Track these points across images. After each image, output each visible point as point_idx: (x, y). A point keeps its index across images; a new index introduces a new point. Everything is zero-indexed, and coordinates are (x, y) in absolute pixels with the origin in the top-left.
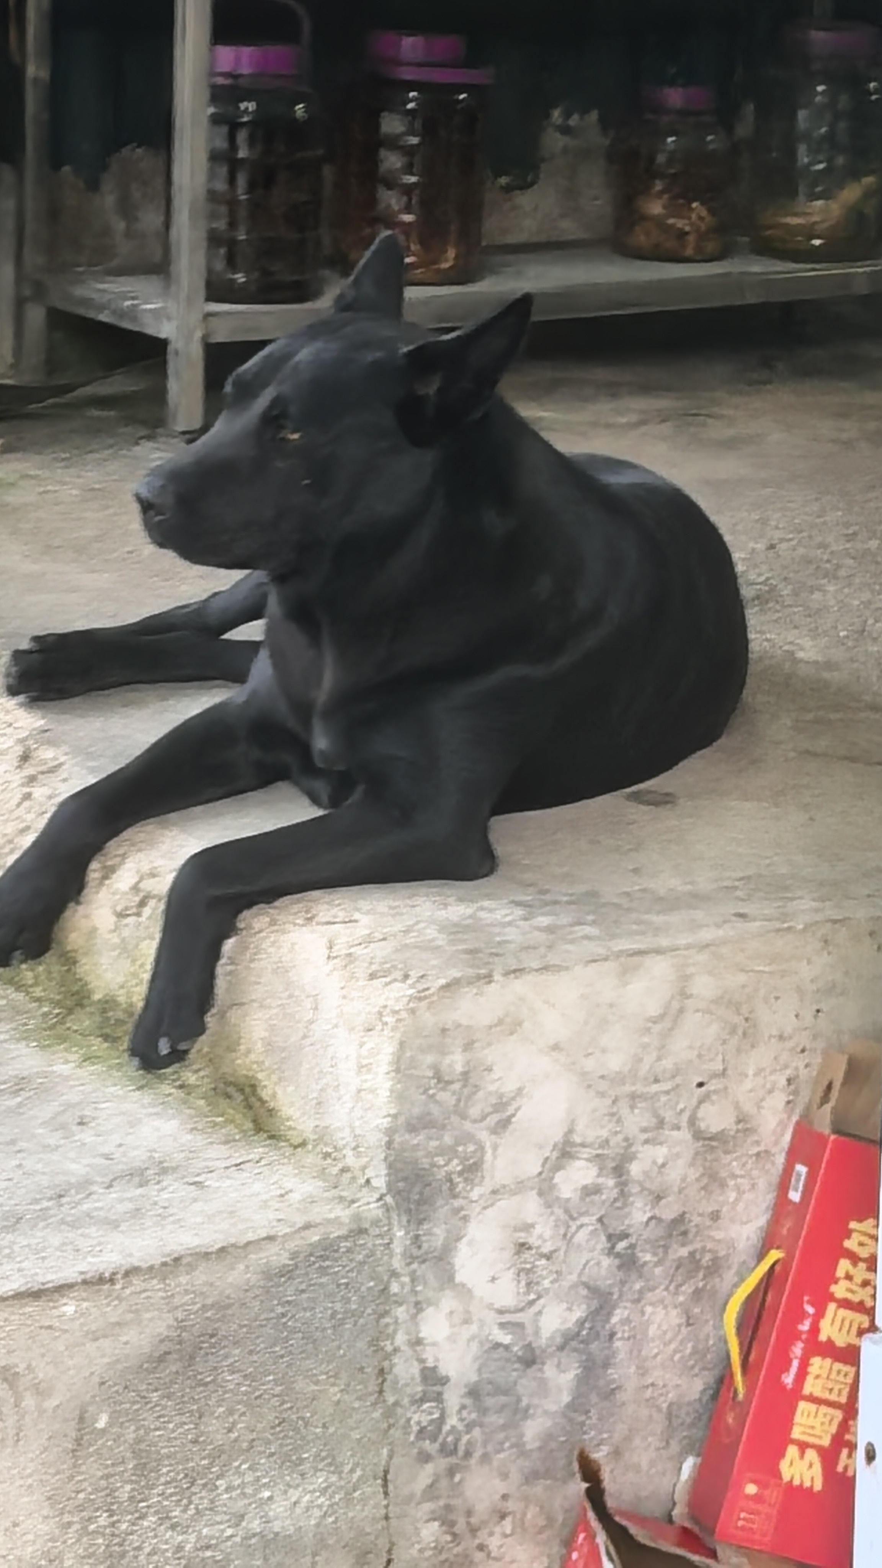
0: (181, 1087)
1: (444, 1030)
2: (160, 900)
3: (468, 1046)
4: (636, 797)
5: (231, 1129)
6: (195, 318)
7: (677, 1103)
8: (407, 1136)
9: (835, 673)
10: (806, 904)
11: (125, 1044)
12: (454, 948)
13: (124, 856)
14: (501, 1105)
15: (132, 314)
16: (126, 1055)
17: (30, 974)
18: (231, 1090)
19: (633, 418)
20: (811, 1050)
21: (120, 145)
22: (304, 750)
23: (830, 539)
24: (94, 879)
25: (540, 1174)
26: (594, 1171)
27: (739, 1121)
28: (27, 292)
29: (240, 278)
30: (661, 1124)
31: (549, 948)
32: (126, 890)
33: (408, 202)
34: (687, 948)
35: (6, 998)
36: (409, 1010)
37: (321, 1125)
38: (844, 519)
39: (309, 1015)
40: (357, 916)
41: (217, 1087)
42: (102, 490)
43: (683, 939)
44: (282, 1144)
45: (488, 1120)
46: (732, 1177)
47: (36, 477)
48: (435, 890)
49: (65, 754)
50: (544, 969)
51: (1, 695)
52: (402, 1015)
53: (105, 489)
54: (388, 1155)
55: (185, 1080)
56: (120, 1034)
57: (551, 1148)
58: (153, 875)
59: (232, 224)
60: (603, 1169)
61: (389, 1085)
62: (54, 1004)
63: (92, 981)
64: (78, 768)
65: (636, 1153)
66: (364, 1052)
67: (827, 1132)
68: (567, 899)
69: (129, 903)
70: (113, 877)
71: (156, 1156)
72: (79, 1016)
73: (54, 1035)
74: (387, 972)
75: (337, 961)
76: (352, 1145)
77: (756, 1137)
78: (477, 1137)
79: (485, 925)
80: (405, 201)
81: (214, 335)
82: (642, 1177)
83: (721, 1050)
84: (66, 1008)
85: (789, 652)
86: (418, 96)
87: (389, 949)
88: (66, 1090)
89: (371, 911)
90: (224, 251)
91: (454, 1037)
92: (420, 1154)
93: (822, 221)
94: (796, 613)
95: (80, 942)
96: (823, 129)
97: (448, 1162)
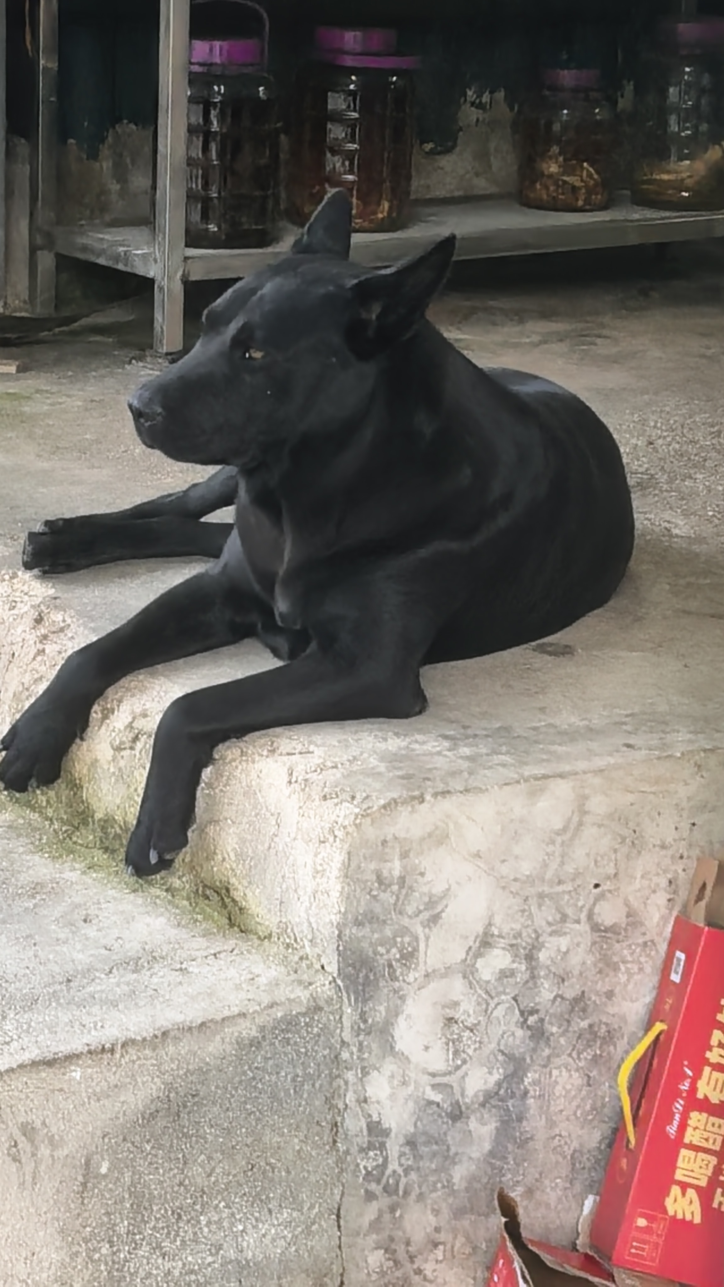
0: (167, 890)
1: (385, 842)
3: (404, 855)
4: (542, 649)
5: (209, 924)
6: (177, 259)
7: (578, 900)
8: (355, 930)
9: (704, 546)
10: (683, 736)
11: (122, 855)
12: (393, 774)
13: (120, 701)
14: (431, 903)
15: (126, 258)
16: (122, 865)
17: (44, 798)
18: (209, 892)
19: (535, 338)
20: (688, 857)
21: (115, 121)
22: (268, 612)
23: (699, 436)
24: (97, 719)
25: (466, 959)
26: (509, 958)
27: (628, 916)
28: (39, 240)
29: (213, 228)
30: (564, 918)
31: (471, 773)
32: (122, 728)
33: (350, 165)
34: (585, 773)
35: (24, 818)
36: (356, 825)
37: (284, 920)
38: (710, 420)
39: (273, 830)
40: (312, 748)
41: (197, 890)
42: (101, 401)
43: (581, 765)
44: (251, 936)
45: (421, 916)
46: (623, 962)
47: (47, 391)
48: (376, 726)
49: (71, 617)
50: (467, 790)
51: (19, 569)
52: (350, 829)
53: (103, 400)
54: (339, 946)
55: (171, 885)
56: (117, 847)
57: (473, 938)
58: (145, 715)
59: (206, 185)
60: (516, 956)
61: (339, 887)
62: (63, 822)
63: (94, 803)
64: (82, 628)
65: (543, 942)
66: (319, 861)
67: (702, 925)
68: (485, 733)
69: (124, 739)
70: (111, 717)
71: (147, 947)
72: (84, 831)
73: (62, 847)
74: (336, 794)
75: (296, 785)
76: (310, 937)
77: (643, 929)
78: (412, 930)
79: (418, 755)
80: (347, 163)
81: (191, 274)
82: (549, 962)
83: (613, 857)
84: (73, 826)
85: (666, 528)
86: (358, 80)
87: (339, 775)
88: (74, 894)
89: (323, 745)
90: (199, 206)
91: (393, 847)
92: (365, 945)
93: (690, 177)
94: (671, 497)
95: (85, 771)
96: (690, 103)
97: (388, 952)
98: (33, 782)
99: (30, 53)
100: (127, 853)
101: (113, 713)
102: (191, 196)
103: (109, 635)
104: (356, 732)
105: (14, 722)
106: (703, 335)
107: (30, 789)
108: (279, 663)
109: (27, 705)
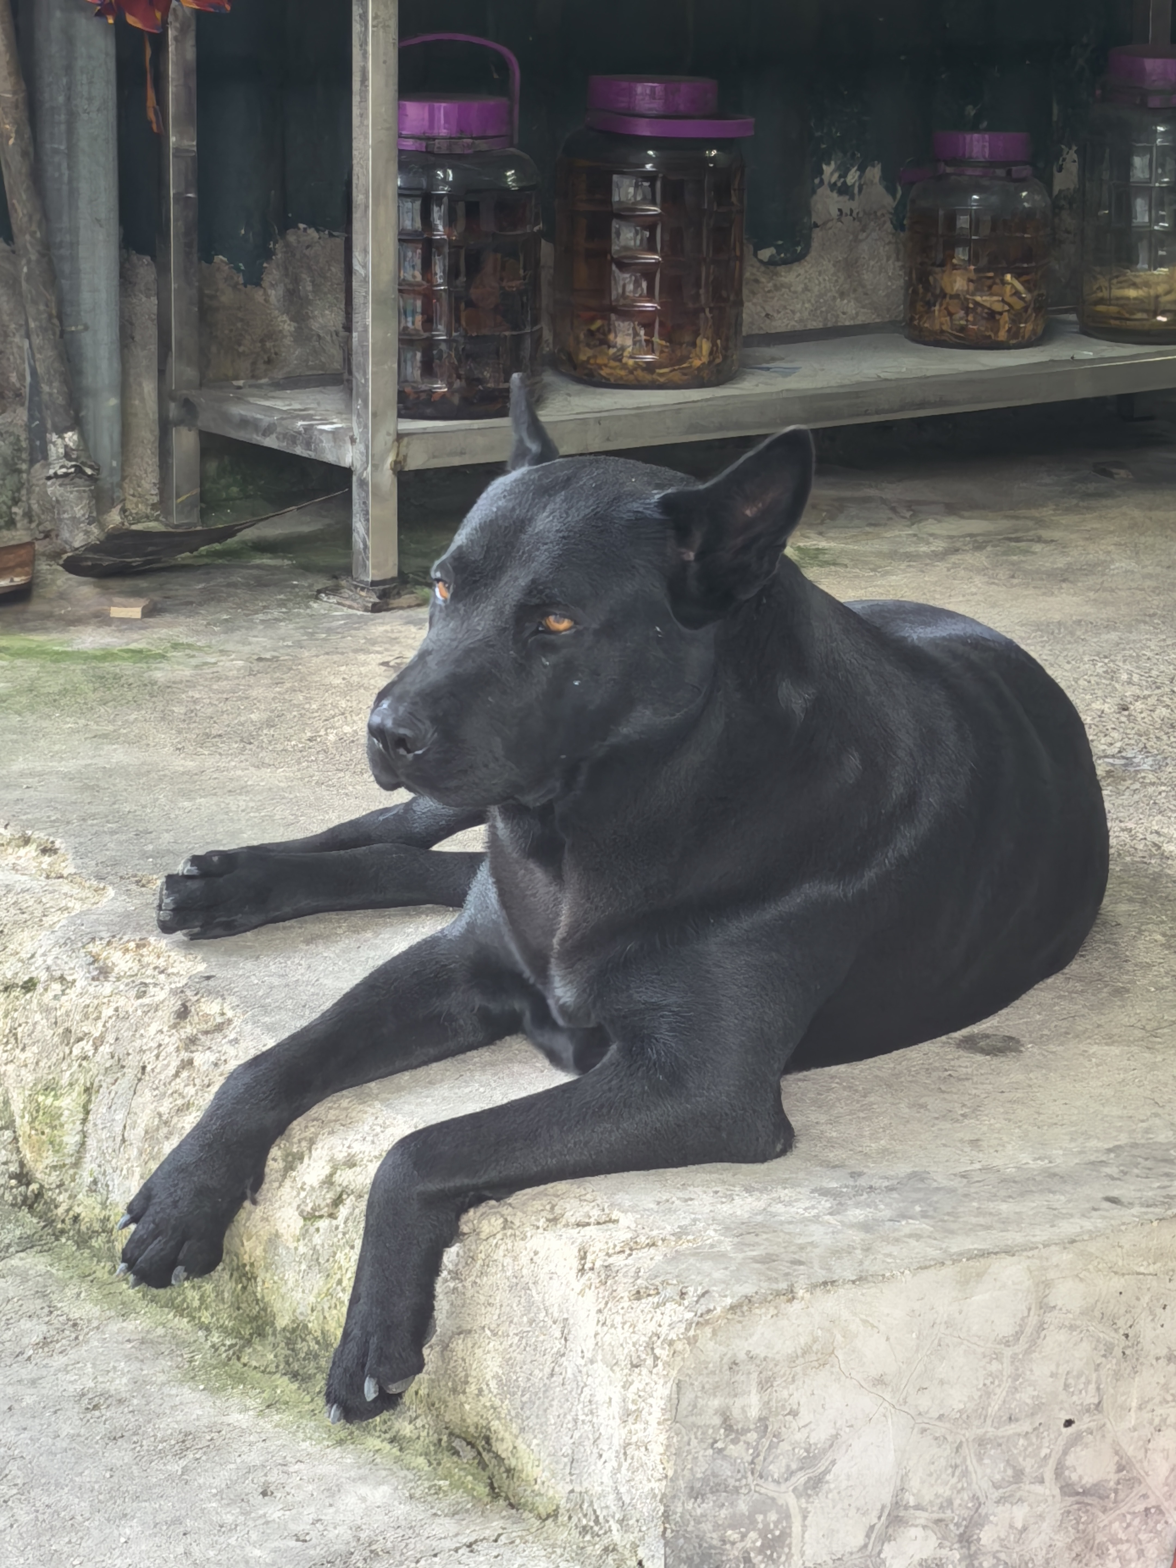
0: (392, 1441)
1: (734, 1364)
2: (360, 1197)
3: (765, 1384)
4: (970, 1044)
5: (458, 1496)
6: (385, 439)
7: (1040, 1448)
8: (690, 1505)
11: (320, 1383)
12: (742, 1255)
13: (312, 1142)
14: (810, 1457)
15: (308, 437)
16: (321, 1401)
17: (196, 1295)
18: (457, 1443)
19: (939, 545)
21: (287, 225)
24: (276, 1170)
25: (866, 1546)
26: (933, 1541)
27: (1120, 1469)
28: (173, 409)
29: (440, 387)
30: (1019, 1475)
31: (867, 1250)
32: (316, 1184)
33: (648, 287)
34: (1046, 1245)
35: (164, 1325)
36: (688, 1339)
37: (578, 1489)
39: (558, 1345)
40: (616, 1215)
41: (440, 1440)
42: (274, 659)
43: (1041, 1234)
44: (526, 1515)
45: (793, 1479)
46: (1114, 1544)
47: (189, 646)
48: (715, 1176)
49: (234, 1009)
50: (860, 1279)
51: (150, 932)
52: (679, 1346)
53: (276, 657)
54: (665, 1529)
55: (398, 1432)
56: (312, 1371)
57: (875, 1513)
58: (351, 1164)
59: (429, 321)
60: (944, 1538)
61: (663, 1438)
62: (226, 1332)
63: (277, 1305)
64: (249, 1026)
65: (987, 1515)
66: (630, 1395)
68: (886, 1183)
69: (320, 1201)
70: (299, 1166)
71: (363, 1535)
72: (259, 1347)
73: (227, 1373)
74: (656, 1288)
75: (590, 1274)
76: (618, 1516)
77: (1141, 1489)
78: (780, 1502)
79: (782, 1223)
80: (644, 285)
81: (409, 460)
82: (996, 1547)
83: (1094, 1376)
84: (242, 1338)
85: (1155, 844)
86: (657, 158)
87: (659, 1258)
88: (245, 1449)
89: (633, 1209)
90: (419, 355)
91: (748, 1374)
92: (707, 1527)
93: (1168, 292)
94: (1160, 793)
95: (259, 1252)
96: (1166, 180)
97: (744, 1536)
98: (179, 1270)
99: (154, 127)
101: (301, 1160)
102: (406, 340)
103: (293, 1038)
104: (684, 1186)
109: (168, 1148)
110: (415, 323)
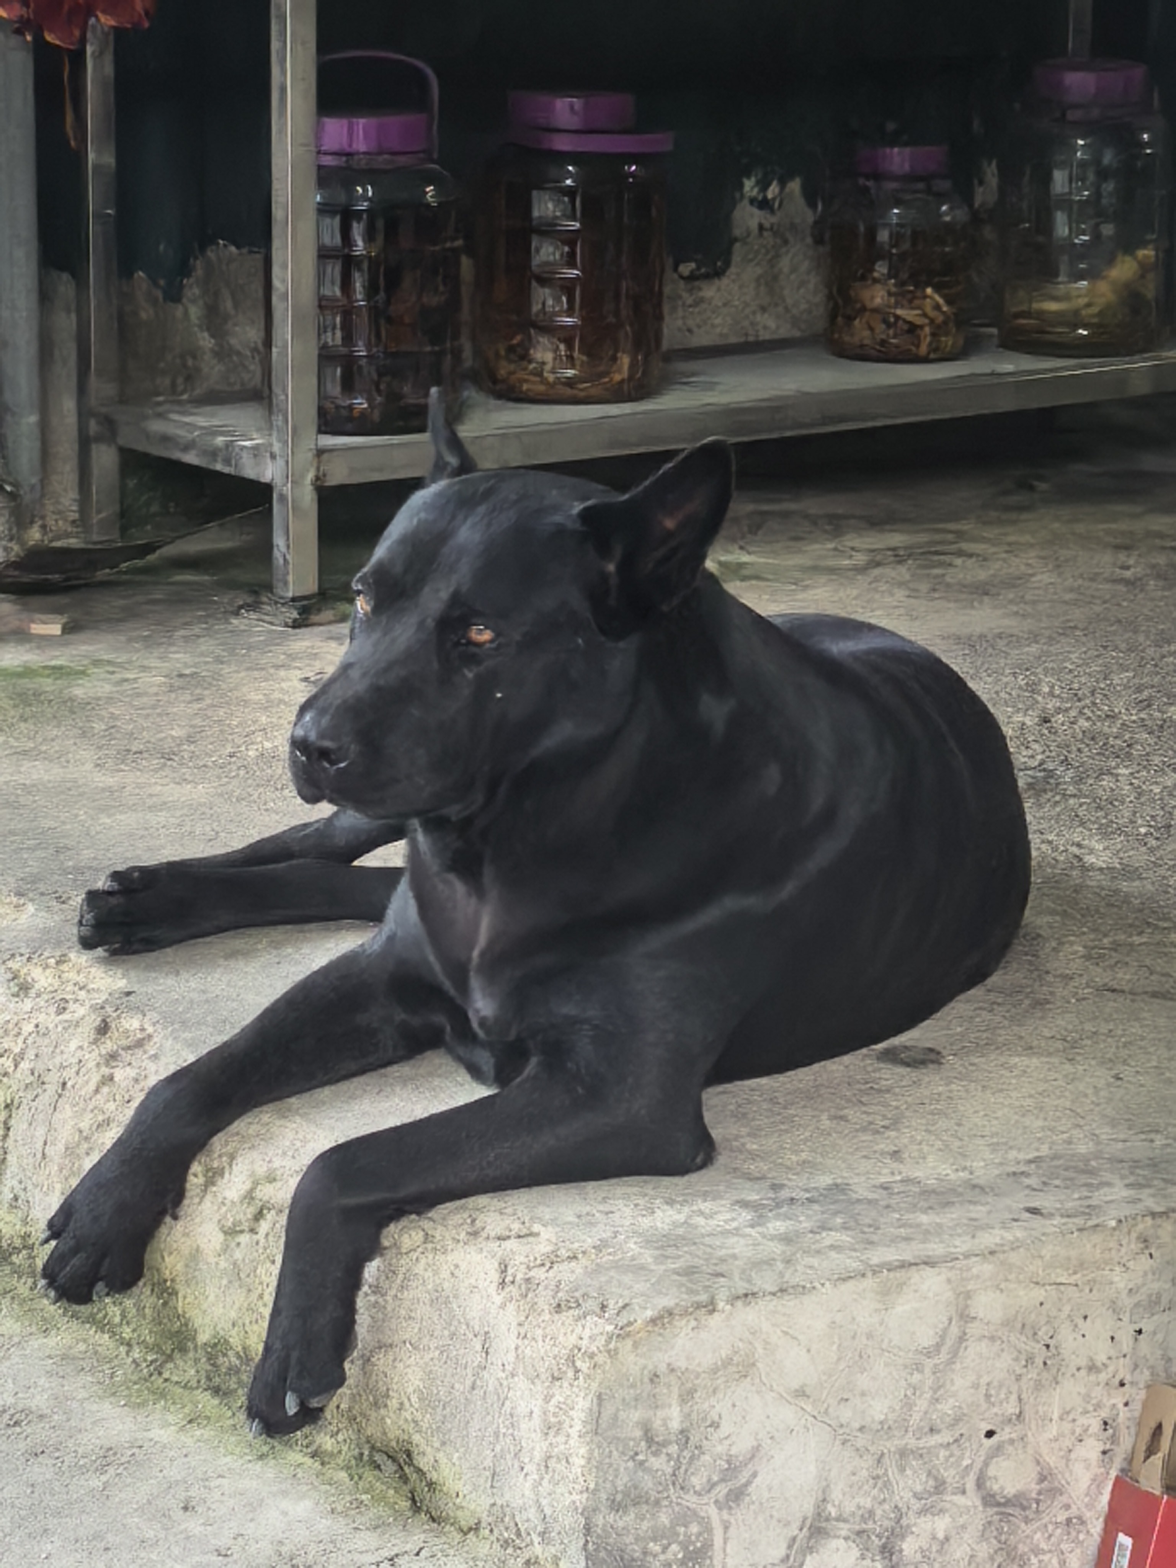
0: (314, 1455)
1: (655, 1376)
2: (281, 1211)
3: (687, 1396)
4: (891, 1057)
5: (381, 1510)
6: (306, 455)
7: (962, 1458)
8: (611, 1518)
9: (1137, 883)
10: (1119, 1191)
11: (241, 1399)
12: (663, 1267)
13: (232, 1157)
14: (732, 1469)
15: (228, 453)
16: (242, 1416)
17: (117, 1311)
18: (379, 1458)
19: (860, 559)
20: (1132, 1383)
21: (206, 241)
23: (1119, 707)
24: (197, 1186)
25: (787, 1557)
26: (855, 1552)
27: (1042, 1479)
28: (93, 427)
29: (361, 403)
30: (940, 1487)
31: (788, 1261)
32: (237, 1199)
33: (568, 302)
34: (967, 1256)
35: (86, 1341)
36: (609, 1351)
37: (499, 1502)
38: (1136, 681)
39: (479, 1358)
40: (536, 1228)
41: (362, 1454)
42: (193, 675)
43: (962, 1245)
44: (448, 1528)
45: (715, 1491)
46: (1036, 1554)
47: (109, 662)
48: (635, 1190)
49: (154, 1024)
50: (781, 1291)
51: (70, 948)
52: (600, 1359)
53: (196, 673)
54: (587, 1542)
55: (320, 1447)
56: (233, 1386)
57: (798, 1524)
58: (271, 1179)
59: (348, 339)
60: (866, 1549)
61: (583, 1451)
62: (149, 1349)
63: (198, 1321)
64: (170, 1042)
65: (908, 1526)
66: (551, 1408)
67: (1157, 1492)
68: (807, 1195)
69: (241, 1216)
70: (219, 1183)
71: (284, 1549)
72: (180, 1363)
73: (148, 1389)
74: (577, 1301)
75: (511, 1287)
76: (540, 1529)
77: (1064, 1499)
78: (701, 1514)
79: (702, 1236)
80: (564, 299)
81: (328, 476)
82: (918, 1557)
83: (1015, 1387)
84: (164, 1353)
85: (1076, 856)
86: (577, 173)
87: (579, 1271)
88: (166, 1463)
89: (554, 1221)
90: (339, 372)
91: (669, 1386)
92: (628, 1539)
93: (1089, 305)
94: (1081, 805)
95: (180, 1267)
96: (1086, 193)
97: (665, 1548)
98: (100, 1286)
99: (73, 144)
100: (250, 1399)
101: (222, 1175)
102: (326, 357)
104: (605, 1200)
105: (68, 1193)
106: (1118, 548)
107: (95, 1298)
108: (482, 1092)
109: (88, 1163)
110: (335, 338)
